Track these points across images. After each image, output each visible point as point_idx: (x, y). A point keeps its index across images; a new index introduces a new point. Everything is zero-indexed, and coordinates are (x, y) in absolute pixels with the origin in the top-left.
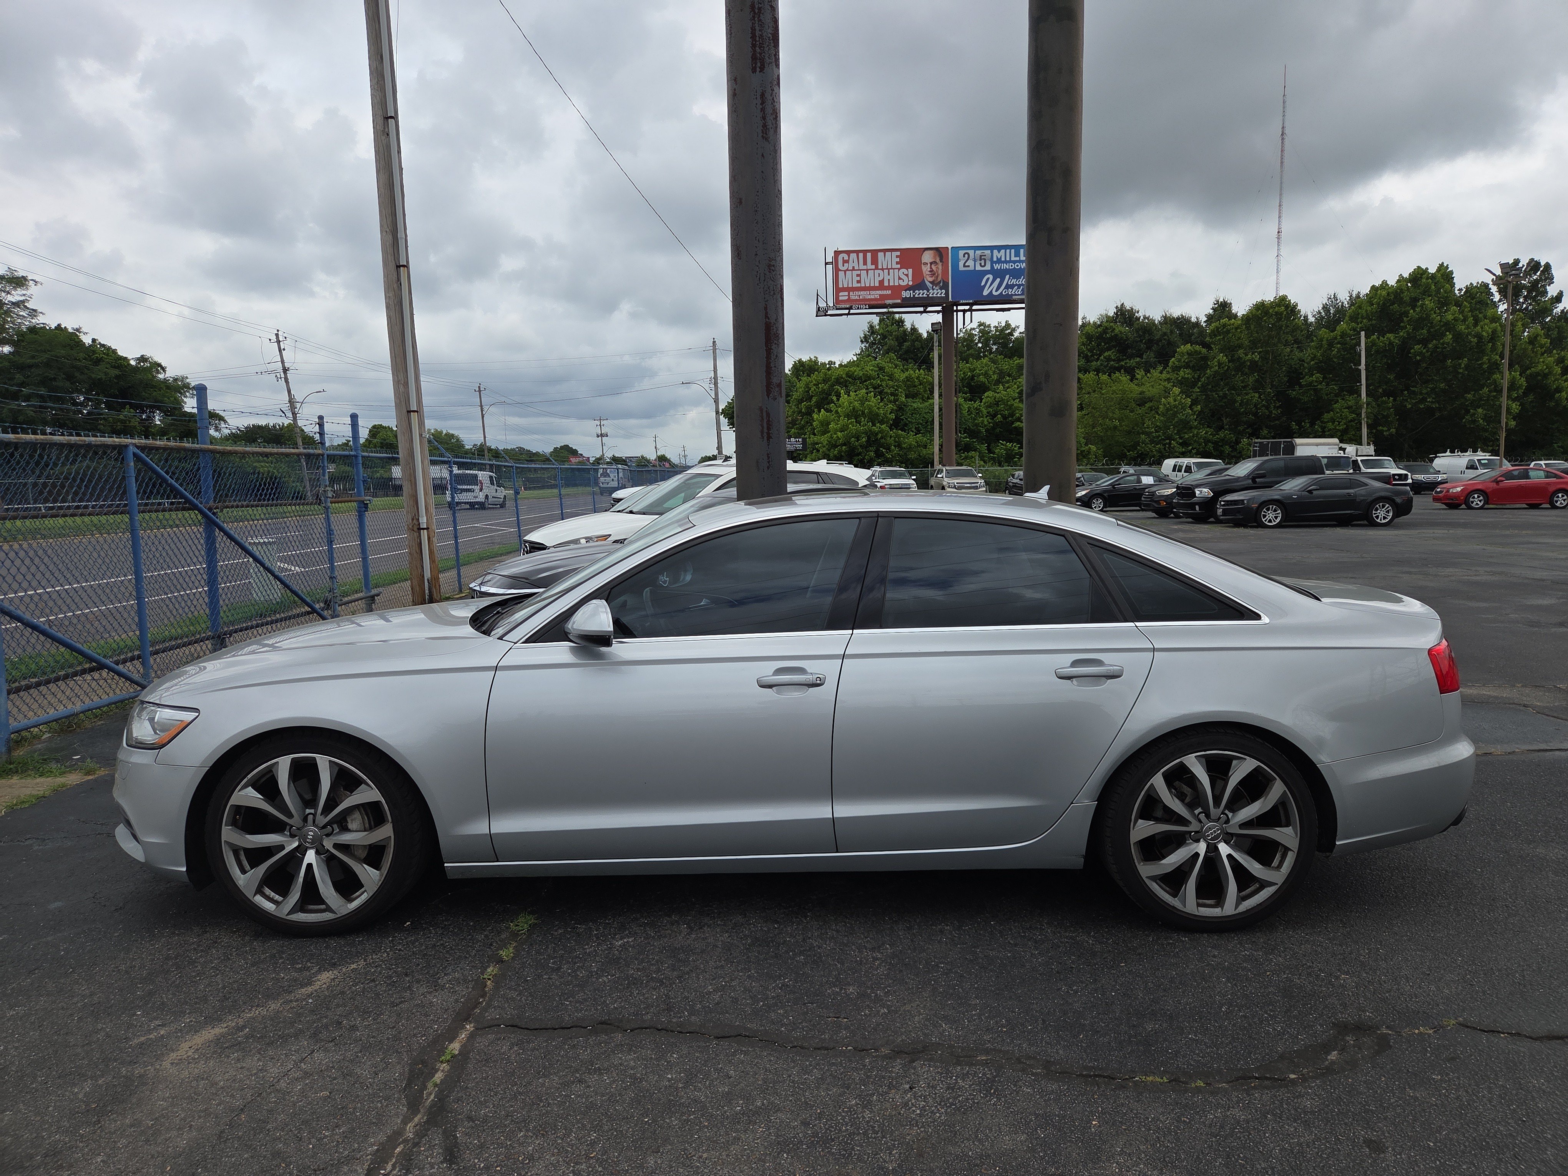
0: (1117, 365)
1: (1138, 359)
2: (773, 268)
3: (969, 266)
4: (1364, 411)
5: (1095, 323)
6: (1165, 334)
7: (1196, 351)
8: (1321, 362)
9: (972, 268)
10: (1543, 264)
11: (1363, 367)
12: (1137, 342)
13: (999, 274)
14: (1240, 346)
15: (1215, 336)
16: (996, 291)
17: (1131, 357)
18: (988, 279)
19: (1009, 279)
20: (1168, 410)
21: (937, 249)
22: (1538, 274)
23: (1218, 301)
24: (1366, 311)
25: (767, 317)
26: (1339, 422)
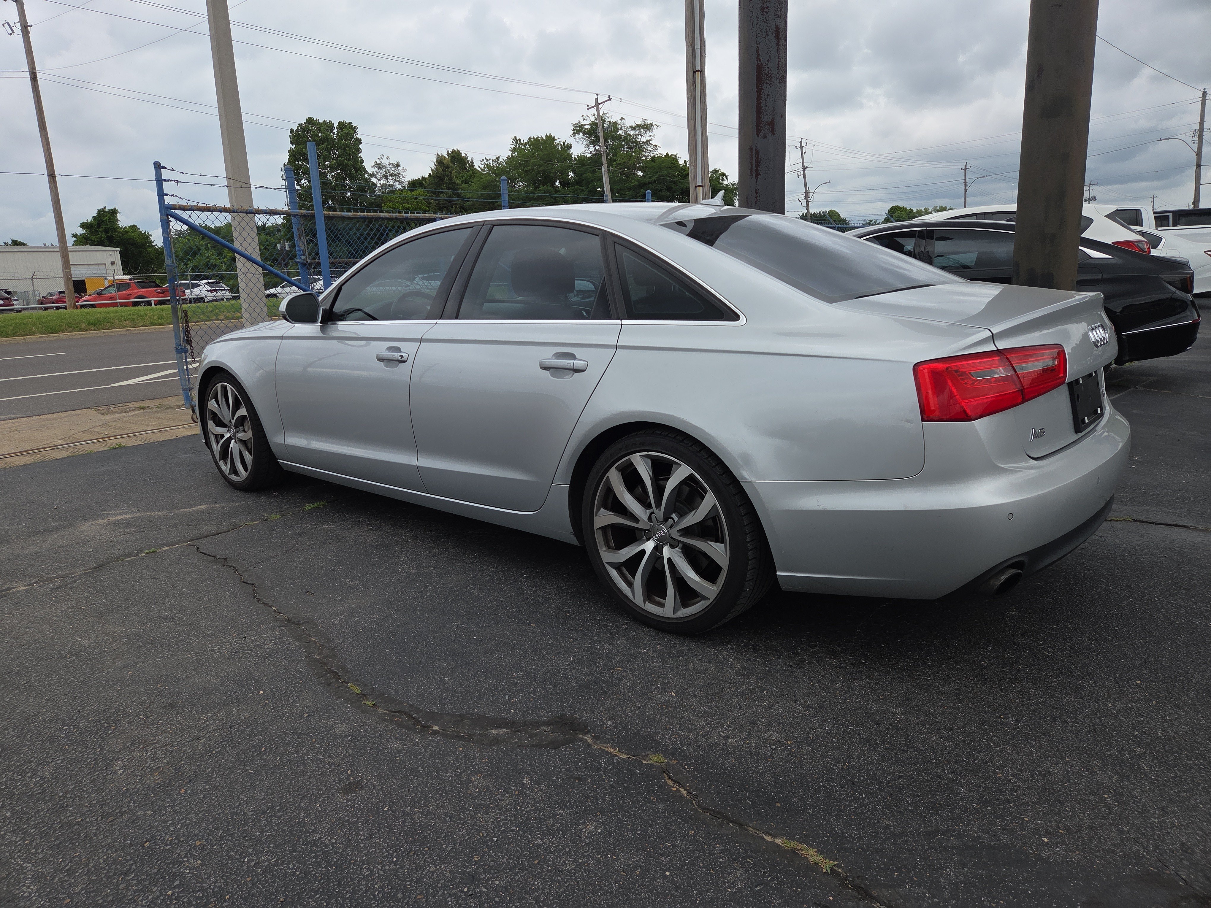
2: (766, 10)
25: (758, 59)
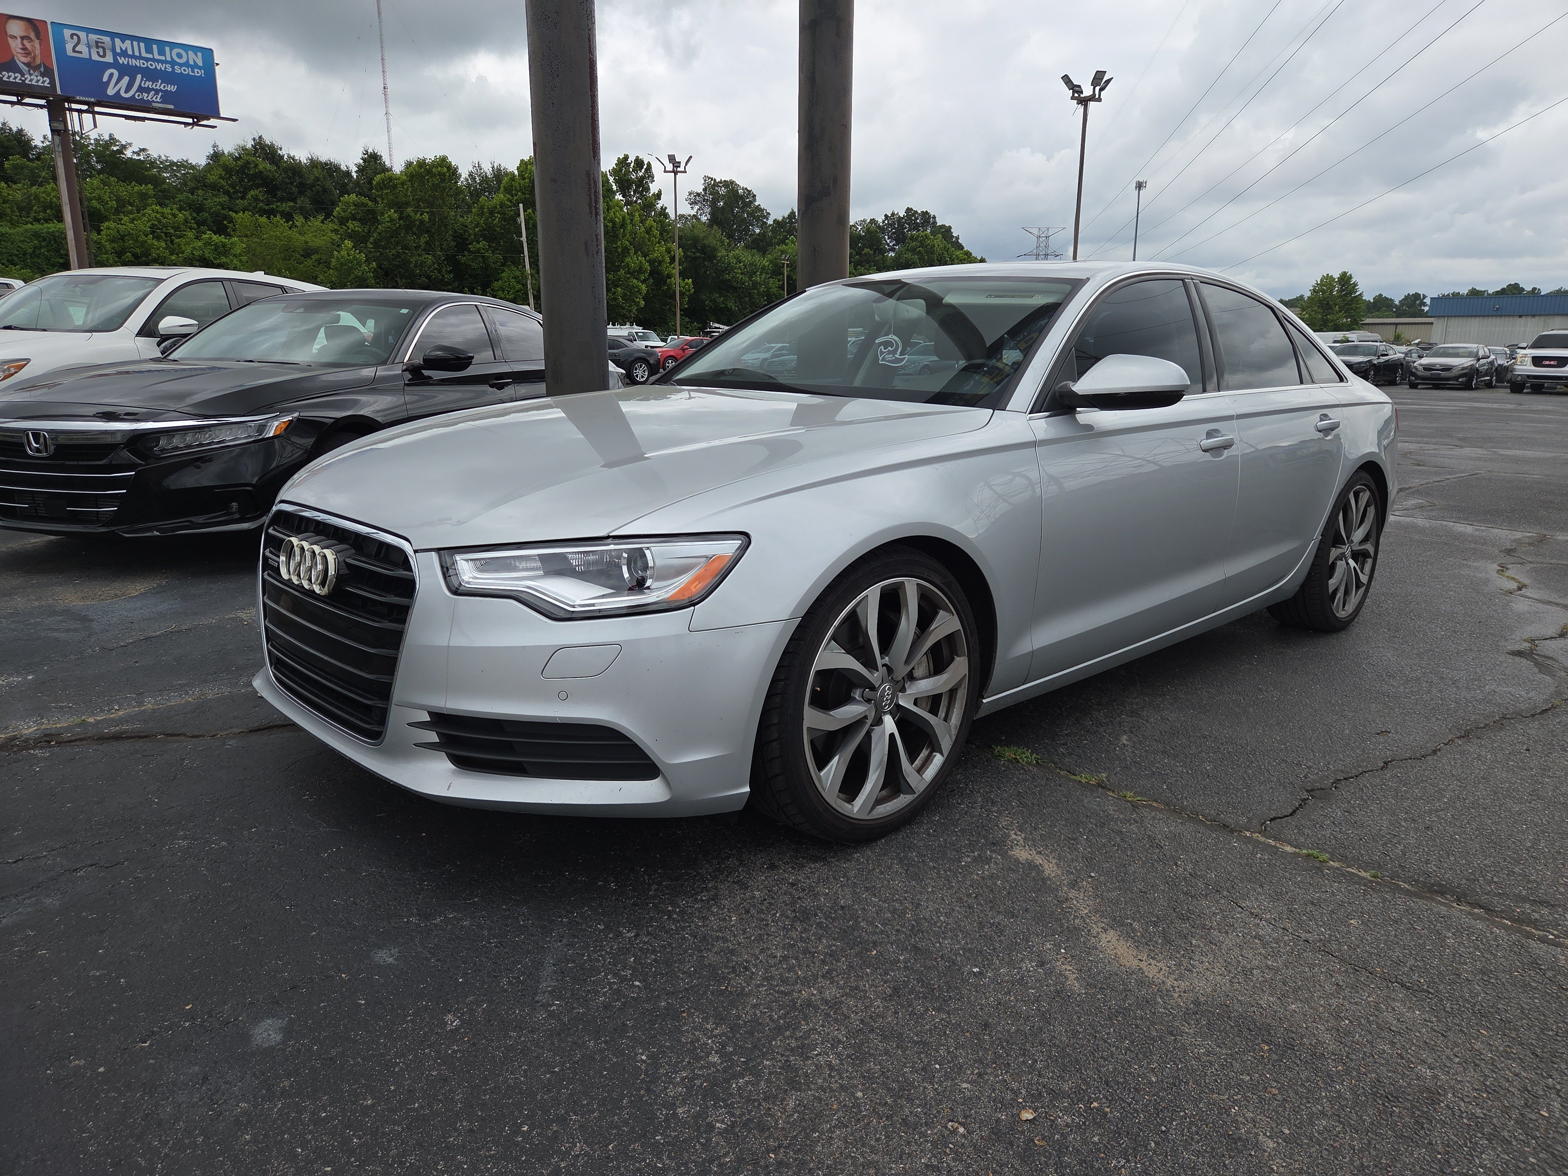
0: (267, 208)
1: (292, 204)
3: (81, 52)
4: (529, 282)
5: (230, 155)
6: (318, 179)
7: (363, 203)
8: (485, 230)
9: (85, 55)
10: (646, 163)
11: (524, 238)
12: (287, 184)
13: (127, 71)
14: (407, 204)
15: (381, 189)
16: (126, 91)
17: (282, 200)
18: (111, 75)
19: (142, 80)
20: (342, 264)
21: (29, 21)
22: (643, 170)
23: (367, 151)
24: (520, 184)
26: (509, 292)
